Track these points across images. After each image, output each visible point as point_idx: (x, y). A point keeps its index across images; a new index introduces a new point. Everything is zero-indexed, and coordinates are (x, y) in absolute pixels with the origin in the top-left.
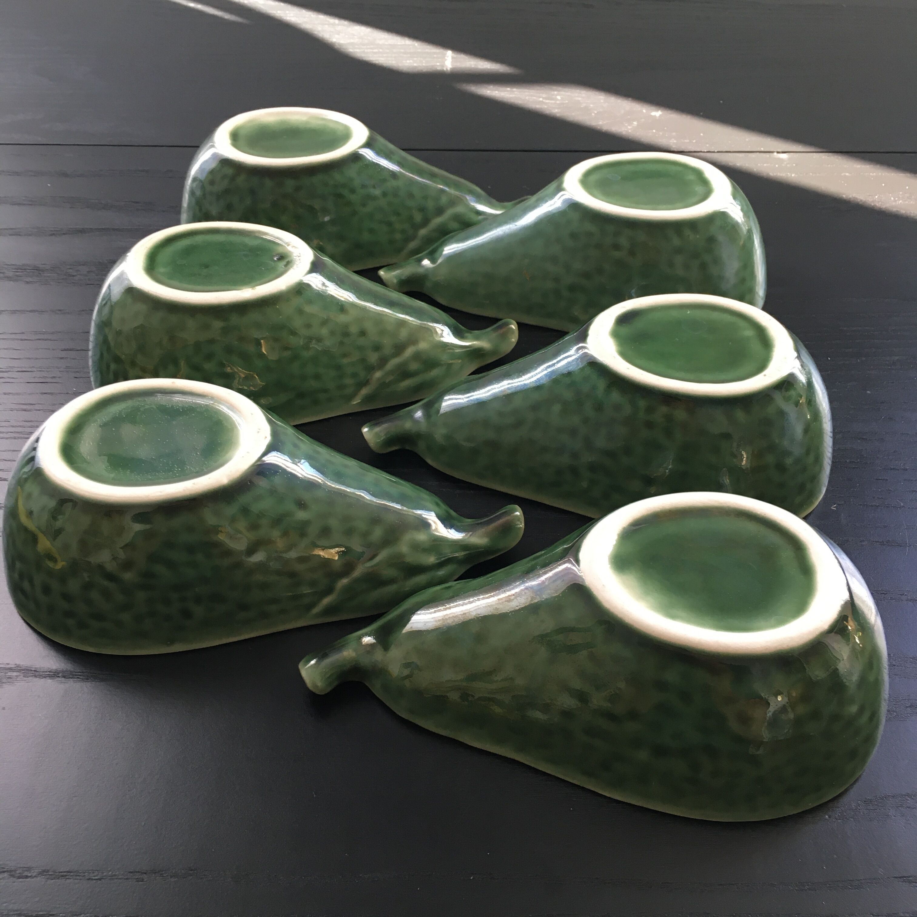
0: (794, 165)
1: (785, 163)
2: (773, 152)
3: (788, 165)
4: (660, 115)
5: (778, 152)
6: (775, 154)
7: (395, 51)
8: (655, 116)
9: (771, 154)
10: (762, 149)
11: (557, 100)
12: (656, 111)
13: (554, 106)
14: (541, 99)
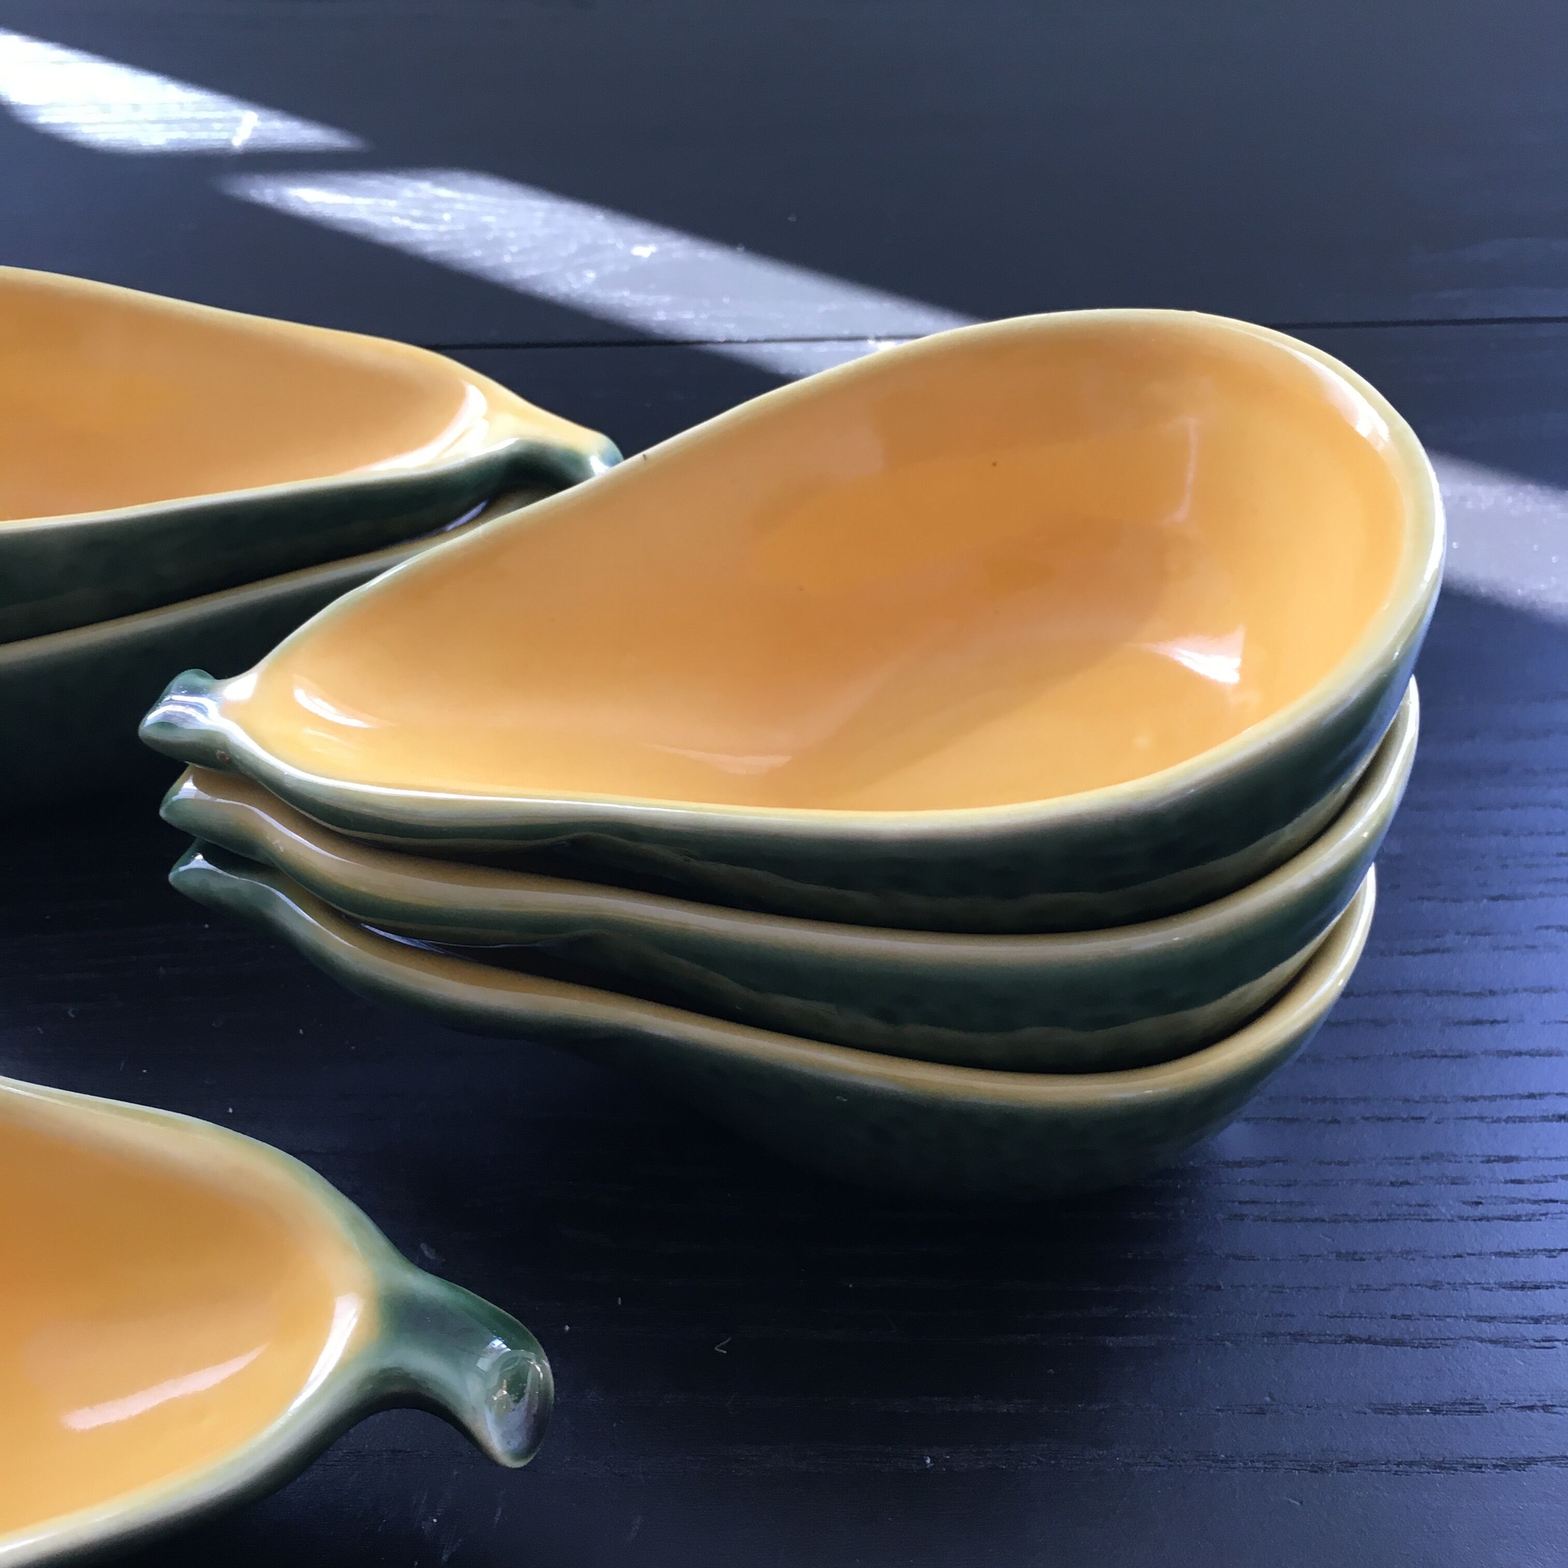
4: (652, 255)
7: (137, 116)
8: (639, 256)
10: (846, 333)
11: (441, 222)
12: (645, 243)
13: (427, 238)
14: (406, 223)
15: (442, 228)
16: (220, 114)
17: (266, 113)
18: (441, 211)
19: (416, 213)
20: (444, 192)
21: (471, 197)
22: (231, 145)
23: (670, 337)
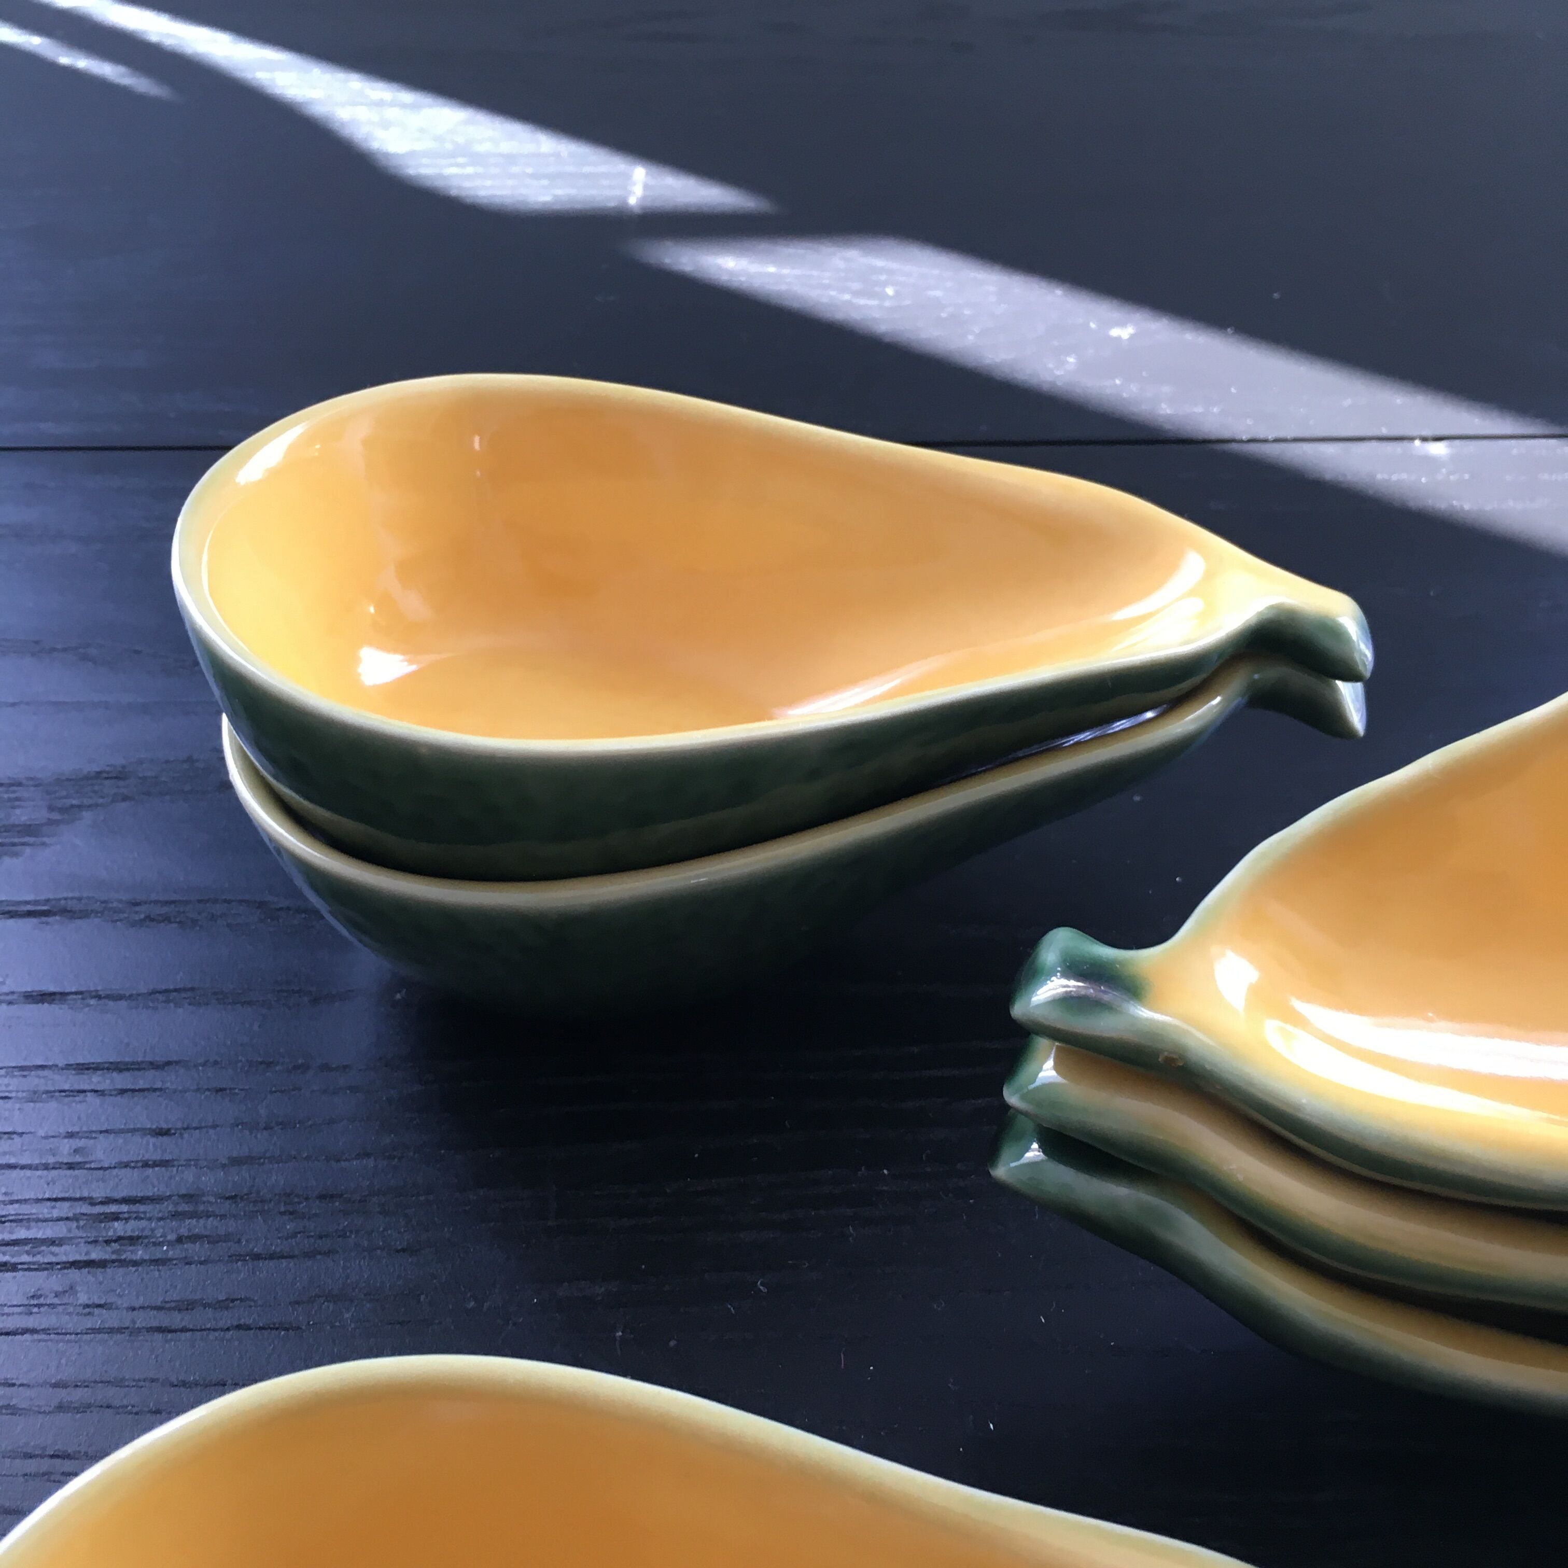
0: (1467, 476)
1: (1444, 470)
2: (1412, 439)
3: (1452, 477)
4: (1132, 337)
5: (1424, 439)
6: (1417, 443)
7: (515, 169)
8: (1119, 338)
9: (1405, 444)
10: (1384, 431)
11: (885, 296)
12: (1122, 324)
13: (877, 315)
14: (847, 297)
15: (887, 304)
16: (602, 169)
17: (654, 169)
18: (885, 284)
19: (856, 286)
20: (879, 263)
21: (908, 268)
22: (627, 204)
23: (1185, 435)
